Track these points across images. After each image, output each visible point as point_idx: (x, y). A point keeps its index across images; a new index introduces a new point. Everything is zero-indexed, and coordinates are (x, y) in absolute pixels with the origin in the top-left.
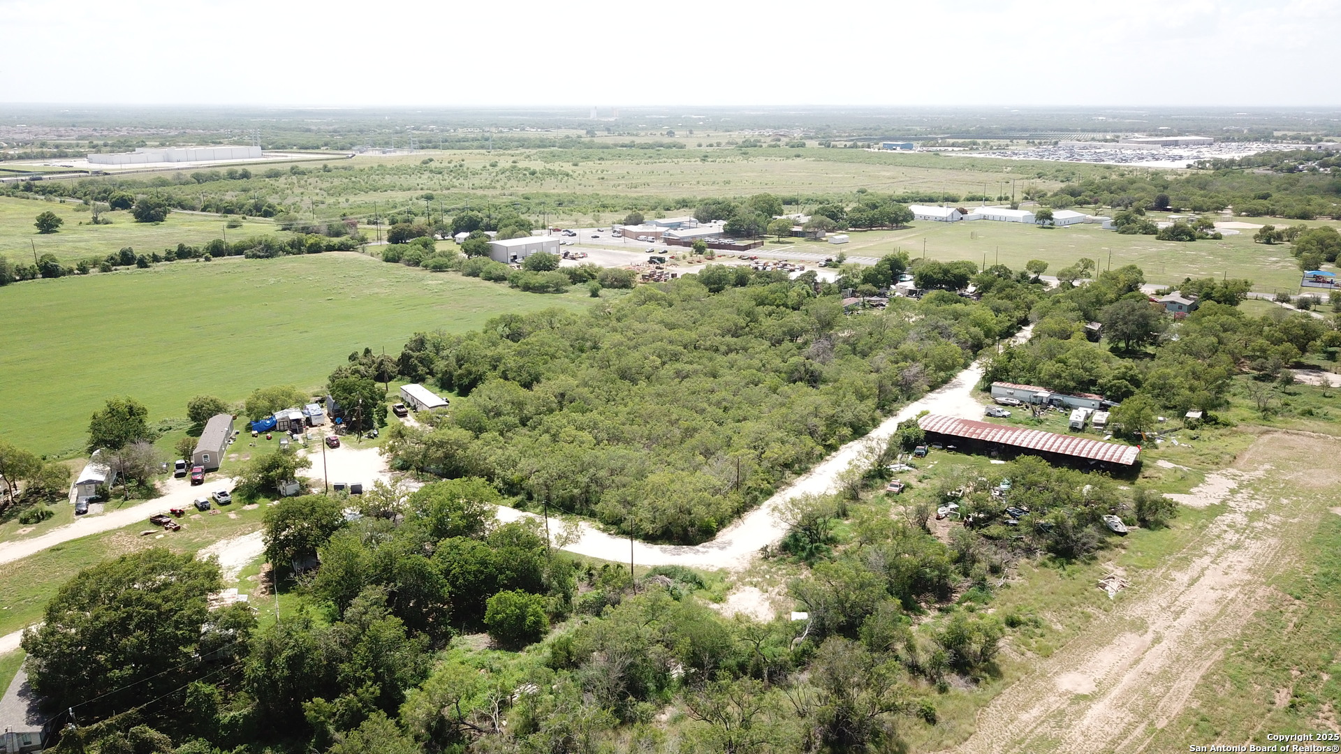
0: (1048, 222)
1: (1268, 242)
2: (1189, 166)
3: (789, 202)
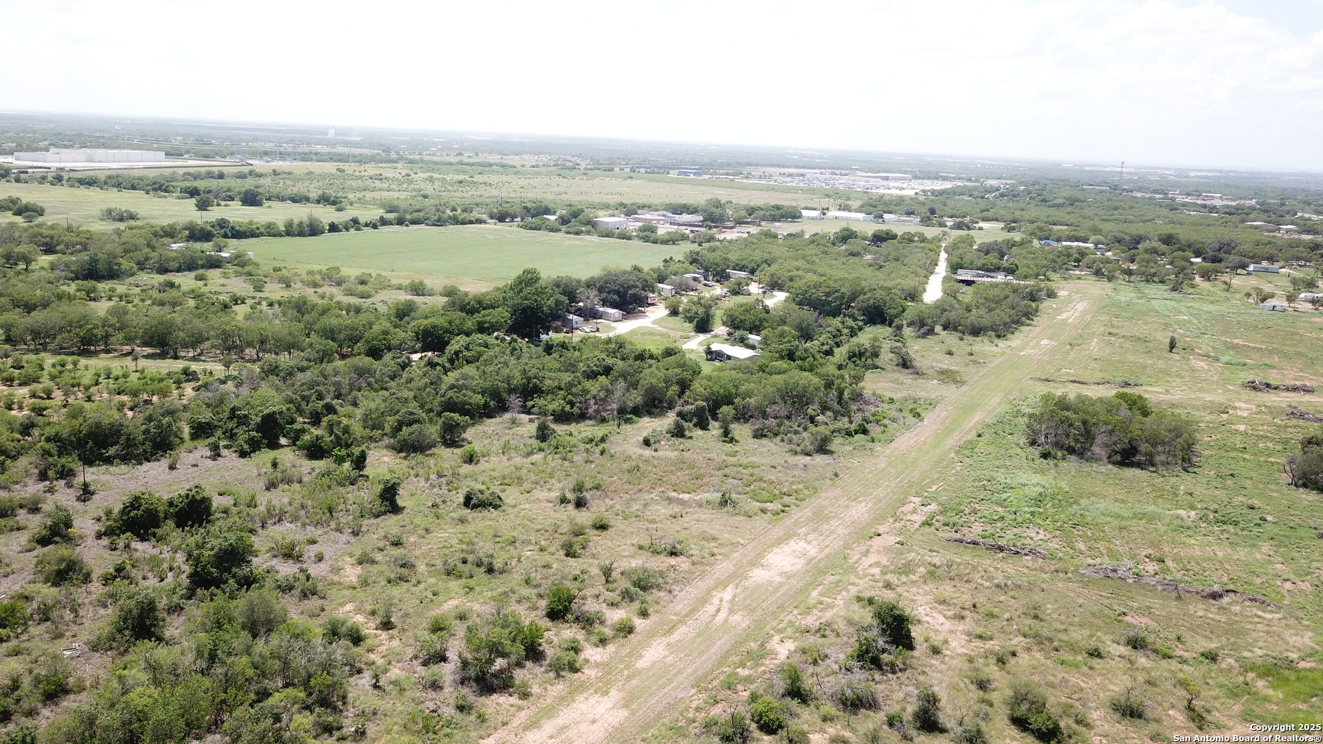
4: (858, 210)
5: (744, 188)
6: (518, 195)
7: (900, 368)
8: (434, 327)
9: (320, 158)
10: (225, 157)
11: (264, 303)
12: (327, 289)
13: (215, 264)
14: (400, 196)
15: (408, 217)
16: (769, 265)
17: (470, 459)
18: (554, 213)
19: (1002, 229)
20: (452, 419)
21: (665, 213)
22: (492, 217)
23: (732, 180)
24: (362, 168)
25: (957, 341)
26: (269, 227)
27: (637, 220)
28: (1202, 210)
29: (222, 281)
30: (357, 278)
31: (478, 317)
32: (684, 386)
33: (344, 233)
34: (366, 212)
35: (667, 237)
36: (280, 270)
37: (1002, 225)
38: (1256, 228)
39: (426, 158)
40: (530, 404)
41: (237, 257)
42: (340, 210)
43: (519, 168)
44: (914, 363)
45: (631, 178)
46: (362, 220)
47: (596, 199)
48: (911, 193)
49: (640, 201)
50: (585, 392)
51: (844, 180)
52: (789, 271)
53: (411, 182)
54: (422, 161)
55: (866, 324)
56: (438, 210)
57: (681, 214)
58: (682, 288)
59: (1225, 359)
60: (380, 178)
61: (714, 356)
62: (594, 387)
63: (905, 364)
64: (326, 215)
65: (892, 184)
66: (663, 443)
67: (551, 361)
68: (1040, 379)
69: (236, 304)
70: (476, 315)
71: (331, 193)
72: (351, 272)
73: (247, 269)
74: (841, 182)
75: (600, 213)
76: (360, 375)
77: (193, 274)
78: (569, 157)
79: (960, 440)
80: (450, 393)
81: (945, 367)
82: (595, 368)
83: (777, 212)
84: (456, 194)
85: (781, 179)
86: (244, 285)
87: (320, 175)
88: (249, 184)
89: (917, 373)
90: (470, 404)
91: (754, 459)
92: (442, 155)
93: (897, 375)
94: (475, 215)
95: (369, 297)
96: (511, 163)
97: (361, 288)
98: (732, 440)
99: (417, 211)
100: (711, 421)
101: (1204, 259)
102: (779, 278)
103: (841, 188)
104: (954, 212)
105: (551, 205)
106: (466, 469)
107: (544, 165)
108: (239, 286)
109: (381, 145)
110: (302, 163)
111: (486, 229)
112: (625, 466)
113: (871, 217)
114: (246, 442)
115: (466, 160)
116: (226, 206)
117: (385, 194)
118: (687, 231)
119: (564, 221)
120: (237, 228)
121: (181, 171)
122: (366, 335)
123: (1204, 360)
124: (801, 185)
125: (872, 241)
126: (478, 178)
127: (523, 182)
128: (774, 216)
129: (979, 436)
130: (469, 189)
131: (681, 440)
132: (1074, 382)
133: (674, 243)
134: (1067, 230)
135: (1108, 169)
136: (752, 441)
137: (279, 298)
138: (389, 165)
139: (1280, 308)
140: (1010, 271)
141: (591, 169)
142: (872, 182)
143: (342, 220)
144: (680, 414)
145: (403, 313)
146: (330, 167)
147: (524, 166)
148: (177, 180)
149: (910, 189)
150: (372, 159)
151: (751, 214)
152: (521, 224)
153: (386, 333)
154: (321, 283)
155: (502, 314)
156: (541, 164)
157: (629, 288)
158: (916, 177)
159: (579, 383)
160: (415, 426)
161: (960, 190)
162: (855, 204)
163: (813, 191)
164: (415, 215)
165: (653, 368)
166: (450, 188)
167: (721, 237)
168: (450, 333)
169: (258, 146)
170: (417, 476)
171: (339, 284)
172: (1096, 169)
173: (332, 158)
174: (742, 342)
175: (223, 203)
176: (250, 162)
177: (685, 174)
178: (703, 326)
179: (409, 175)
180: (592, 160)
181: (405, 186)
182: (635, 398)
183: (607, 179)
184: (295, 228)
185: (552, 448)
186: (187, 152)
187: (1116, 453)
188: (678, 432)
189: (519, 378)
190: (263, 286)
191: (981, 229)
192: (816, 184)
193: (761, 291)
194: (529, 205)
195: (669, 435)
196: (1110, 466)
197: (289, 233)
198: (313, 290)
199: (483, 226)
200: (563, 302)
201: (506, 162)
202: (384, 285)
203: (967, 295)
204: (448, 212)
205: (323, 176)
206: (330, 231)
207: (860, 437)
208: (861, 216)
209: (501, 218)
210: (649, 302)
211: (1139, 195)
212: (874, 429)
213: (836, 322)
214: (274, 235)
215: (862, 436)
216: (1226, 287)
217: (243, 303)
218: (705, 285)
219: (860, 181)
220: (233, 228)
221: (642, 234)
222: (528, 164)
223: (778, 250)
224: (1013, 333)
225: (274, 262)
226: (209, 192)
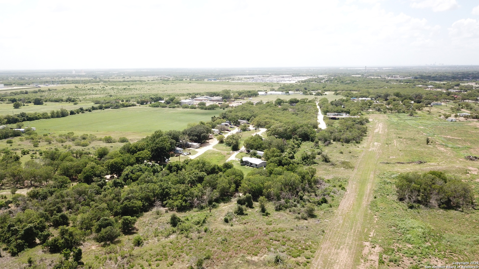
0: (288, 94)
1: (336, 95)
2: (296, 82)
3: (197, 94)
4: (279, 90)
5: (234, 84)
6: (148, 92)
7: (324, 162)
8: (116, 163)
9: (68, 82)
10: (30, 84)
11: (38, 153)
12: (68, 143)
13: (17, 134)
14: (100, 96)
15: (104, 105)
16: (255, 117)
17: (138, 243)
18: (163, 100)
19: (334, 94)
20: (127, 219)
21: (208, 97)
22: (138, 103)
23: (228, 81)
24: (85, 86)
25: (341, 146)
26: (43, 115)
27: (196, 100)
28: (397, 82)
29: (20, 143)
30: (81, 137)
31: (136, 155)
32: (238, 184)
33: (77, 114)
34: (87, 104)
35: (210, 107)
36: (46, 135)
37: (334, 92)
38: (420, 87)
39: (111, 80)
40: (165, 202)
41: (28, 130)
42: (75, 104)
43: (147, 82)
44: (331, 160)
45: (190, 83)
46: (84, 108)
47: (179, 92)
48: (294, 82)
49: (196, 92)
50: (192, 193)
51: (268, 79)
52: (264, 119)
53: (105, 90)
54: (109, 81)
55: (302, 141)
56: (116, 102)
57: (213, 96)
58: (222, 130)
59: (450, 145)
60: (92, 89)
61: (244, 163)
62: (195, 190)
63: (326, 160)
64: (69, 107)
65: (286, 79)
66: (234, 220)
67: (173, 176)
68: (384, 163)
69: (25, 154)
70: (135, 154)
71: (72, 97)
72: (78, 134)
73: (32, 136)
74: (268, 80)
75: (181, 98)
76: (80, 195)
77: (6, 140)
78: (165, 76)
79: (368, 201)
80: (126, 202)
81: (343, 160)
82: (194, 179)
83: (249, 94)
84: (123, 94)
85: (245, 80)
86: (29, 144)
87: (68, 90)
88: (38, 96)
89: (333, 165)
90: (136, 207)
91: (280, 225)
92: (117, 78)
93: (325, 166)
94: (131, 102)
95: (86, 145)
96: (144, 80)
97: (83, 142)
98: (267, 214)
99: (108, 103)
100: (254, 202)
101: (415, 102)
102: (261, 123)
103: (268, 82)
104: (313, 89)
105: (161, 96)
106: (137, 250)
107: (156, 80)
108: (27, 145)
109: (93, 76)
110: (61, 85)
111: (136, 108)
112: (219, 239)
113: (284, 92)
114: (15, 247)
115: (126, 80)
116: (27, 105)
117: (94, 96)
118: (217, 103)
119: (168, 103)
120: (29, 116)
121: (9, 92)
122: (83, 170)
123: (442, 147)
124: (254, 82)
125: (290, 103)
126: (132, 87)
127: (149, 87)
128: (249, 95)
129: (375, 198)
130: (128, 91)
131: (243, 216)
132: (399, 163)
133: (213, 109)
134: (358, 93)
135: (356, 69)
136: (276, 213)
137: (45, 150)
138: (96, 84)
139: (454, 121)
140: (348, 112)
141: (174, 80)
142: (279, 79)
143: (76, 109)
144: (239, 202)
145: (102, 154)
146: (72, 86)
147: (149, 81)
148: (7, 96)
149: (294, 81)
150: (89, 82)
151: (240, 95)
152: (150, 105)
153: (93, 168)
154: (65, 140)
155: (146, 153)
156: (155, 79)
157: (201, 133)
158: (293, 76)
159: (188, 190)
160: (108, 228)
161: (311, 80)
162: (276, 88)
163: (259, 84)
164: (107, 104)
165: (222, 178)
166: (121, 92)
167: (231, 105)
168: (124, 165)
169: (44, 79)
170: (110, 259)
171: (73, 140)
172: (352, 69)
173: (73, 82)
174: (255, 155)
175: (26, 104)
176: (40, 86)
177: (210, 80)
178: (235, 148)
179: (104, 87)
180: (174, 77)
181: (102, 92)
182: (216, 194)
183: (181, 84)
184: (56, 115)
185: (179, 231)
186: (14, 84)
187: (443, 203)
188: (240, 212)
189: (158, 189)
190: (38, 144)
191: (326, 95)
192: (259, 81)
193: (254, 128)
194: (153, 97)
195: (236, 214)
196: (442, 210)
197: (53, 117)
198: (61, 144)
199: (135, 107)
200: (173, 143)
201: (142, 79)
202: (93, 139)
203: (336, 124)
204: (120, 102)
205: (69, 90)
206: (71, 114)
207: (324, 205)
208: (280, 93)
209: (142, 103)
210: (210, 137)
211: (373, 77)
212: (328, 199)
213: (291, 142)
214: (46, 118)
215: (325, 204)
216: (428, 113)
217: (28, 154)
218: (231, 127)
219: (275, 79)
220: (27, 117)
221: (200, 106)
222: (150, 80)
223: (256, 110)
224: (362, 140)
225: (45, 131)
226: (20, 100)
